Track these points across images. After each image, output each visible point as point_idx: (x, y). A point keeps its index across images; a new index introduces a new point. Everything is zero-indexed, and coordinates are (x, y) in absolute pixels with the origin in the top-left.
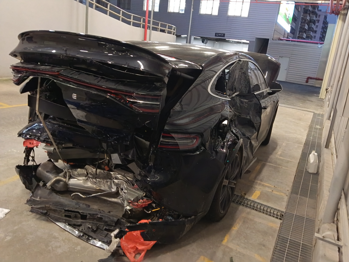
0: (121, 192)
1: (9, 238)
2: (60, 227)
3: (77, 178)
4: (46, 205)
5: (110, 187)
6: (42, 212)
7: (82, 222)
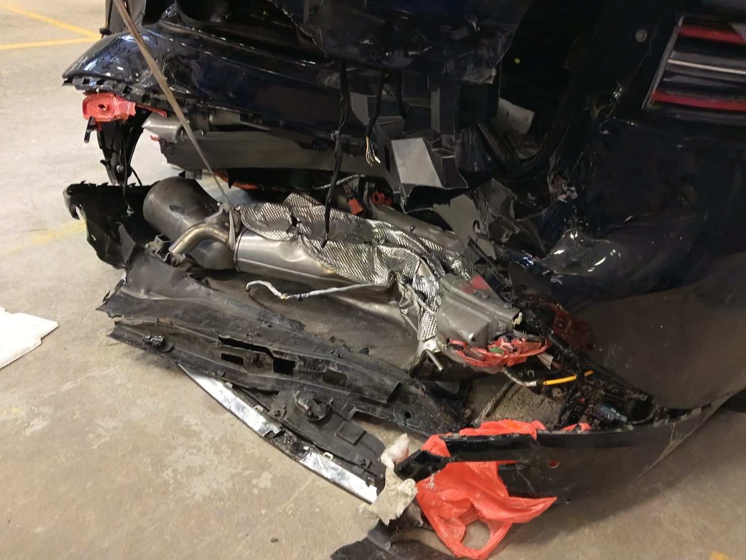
0: (406, 287)
1: (39, 425)
2: (205, 393)
3: (262, 233)
4: (161, 320)
5: (370, 271)
6: (148, 341)
7: (278, 381)
